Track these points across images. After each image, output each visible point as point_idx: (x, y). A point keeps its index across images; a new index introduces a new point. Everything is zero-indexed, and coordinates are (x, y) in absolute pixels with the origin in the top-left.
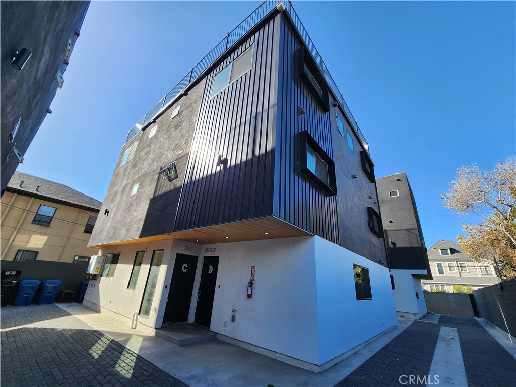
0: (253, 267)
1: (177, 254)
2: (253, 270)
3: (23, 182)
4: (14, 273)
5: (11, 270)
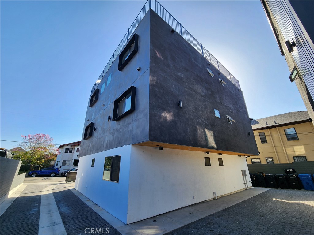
3: (266, 122)
4: (291, 170)
5: (289, 169)
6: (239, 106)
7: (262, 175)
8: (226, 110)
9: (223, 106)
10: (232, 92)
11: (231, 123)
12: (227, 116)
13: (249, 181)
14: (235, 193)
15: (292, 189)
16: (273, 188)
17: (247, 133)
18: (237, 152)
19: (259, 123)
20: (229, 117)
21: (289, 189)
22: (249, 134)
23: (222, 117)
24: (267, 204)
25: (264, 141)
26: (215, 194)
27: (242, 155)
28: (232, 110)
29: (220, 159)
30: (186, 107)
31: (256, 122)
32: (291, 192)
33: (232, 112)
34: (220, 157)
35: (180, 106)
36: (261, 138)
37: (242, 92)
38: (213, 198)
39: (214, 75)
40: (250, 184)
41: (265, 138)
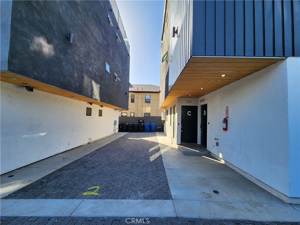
0: (227, 108)
1: (182, 106)
2: (227, 109)
3: (138, 88)
4: (142, 121)
5: (141, 120)
6: (125, 68)
7: (126, 124)
8: (116, 68)
9: (114, 63)
10: (124, 54)
11: (116, 81)
12: (115, 73)
13: (117, 128)
14: (106, 137)
15: (140, 132)
16: (130, 132)
17: (125, 93)
18: (115, 106)
19: (133, 87)
20: (116, 75)
21: (138, 132)
22: (126, 94)
23: (111, 73)
24: (125, 142)
25: (133, 101)
26: (90, 140)
27: (117, 109)
28: (119, 69)
29: (100, 110)
30: (77, 46)
31: (132, 87)
32: (139, 134)
33: (119, 72)
34: (101, 108)
35: (69, 41)
36: (131, 99)
37: (130, 57)
38: (88, 143)
39: (113, 26)
40: (117, 130)
41: (134, 99)
